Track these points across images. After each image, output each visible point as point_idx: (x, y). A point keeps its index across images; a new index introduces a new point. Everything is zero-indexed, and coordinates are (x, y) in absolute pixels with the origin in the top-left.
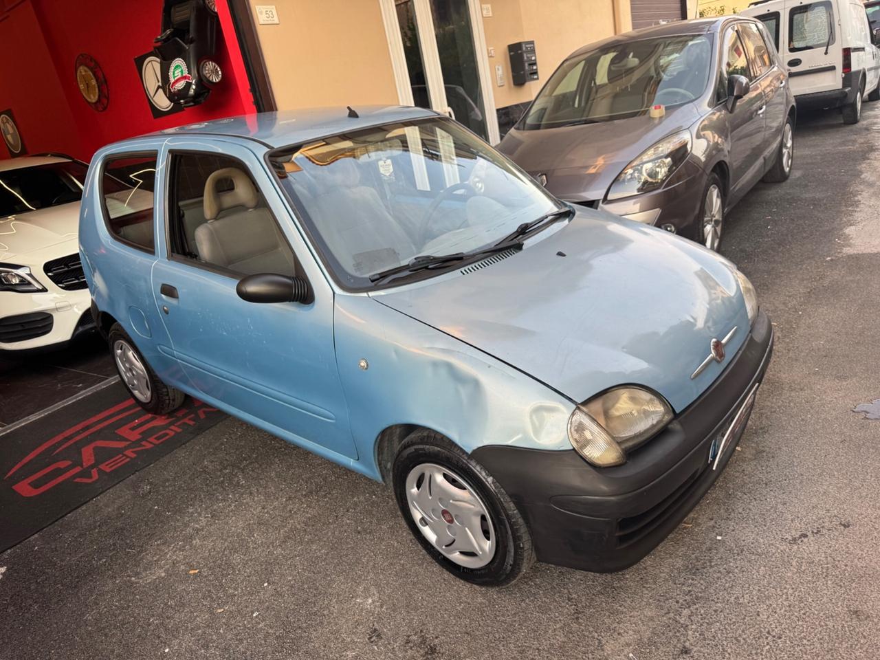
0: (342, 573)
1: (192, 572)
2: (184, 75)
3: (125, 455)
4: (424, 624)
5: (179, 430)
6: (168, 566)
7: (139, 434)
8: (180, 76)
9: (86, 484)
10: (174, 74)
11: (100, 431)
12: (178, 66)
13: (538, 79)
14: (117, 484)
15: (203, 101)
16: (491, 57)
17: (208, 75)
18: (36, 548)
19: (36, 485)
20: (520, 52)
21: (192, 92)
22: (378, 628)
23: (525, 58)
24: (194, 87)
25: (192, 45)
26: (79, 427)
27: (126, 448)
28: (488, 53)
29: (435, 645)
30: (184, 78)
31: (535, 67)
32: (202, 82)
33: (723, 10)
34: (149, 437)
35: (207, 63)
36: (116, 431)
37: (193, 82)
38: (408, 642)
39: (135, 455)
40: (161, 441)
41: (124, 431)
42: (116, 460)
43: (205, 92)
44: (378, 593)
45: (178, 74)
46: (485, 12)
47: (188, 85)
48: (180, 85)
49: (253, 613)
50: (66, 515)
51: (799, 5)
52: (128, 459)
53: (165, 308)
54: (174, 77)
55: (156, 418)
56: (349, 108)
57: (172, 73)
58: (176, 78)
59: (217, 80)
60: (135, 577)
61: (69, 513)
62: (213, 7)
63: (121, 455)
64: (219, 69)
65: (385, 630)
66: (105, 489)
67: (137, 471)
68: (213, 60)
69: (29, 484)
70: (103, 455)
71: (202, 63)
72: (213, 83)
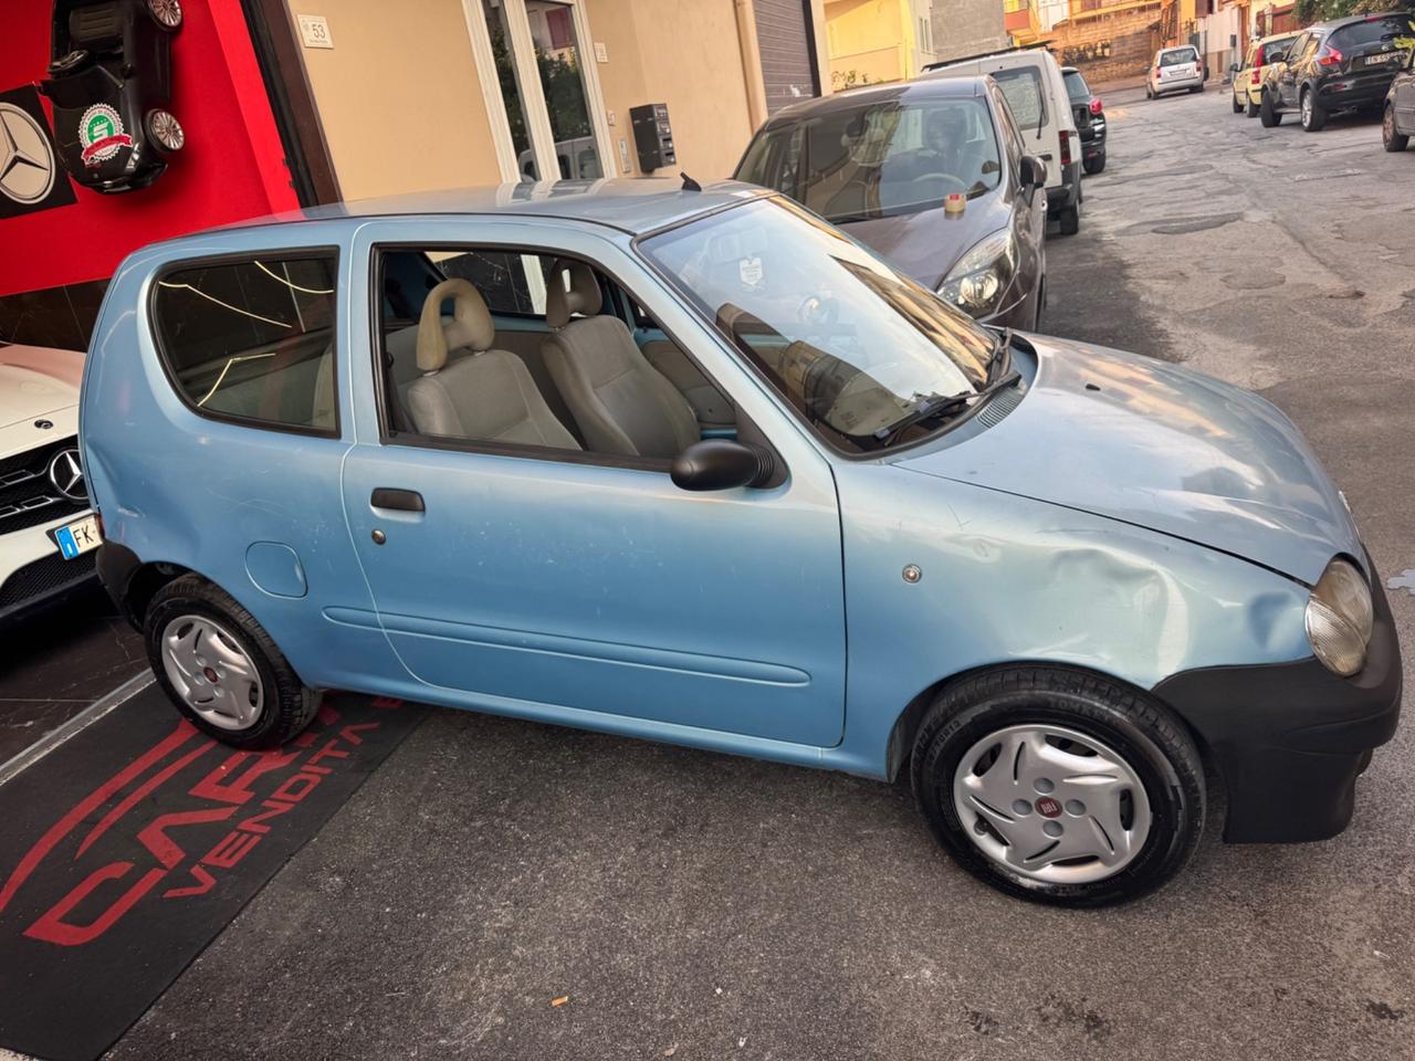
0: (841, 942)
1: (556, 1003)
2: (115, 134)
3: (242, 832)
4: (1046, 987)
5: (328, 771)
6: (497, 1004)
7: (245, 789)
8: (105, 135)
9: (197, 897)
10: (90, 130)
11: (153, 798)
12: (100, 119)
13: (675, 163)
14: (265, 885)
15: (149, 184)
16: (611, 125)
17: (161, 137)
18: (173, 1035)
19: (79, 918)
20: (650, 119)
21: (131, 166)
22: (977, 1010)
23: (659, 130)
24: (136, 157)
25: (128, 81)
26: (98, 797)
27: (237, 818)
28: (608, 120)
29: (1091, 1012)
30: (119, 139)
31: (670, 145)
32: (152, 150)
33: (853, 76)
34: (272, 792)
35: (158, 115)
36: (191, 792)
37: (136, 149)
38: (1045, 1019)
39: (268, 828)
40: (301, 795)
41: (206, 788)
42: (233, 843)
43: (155, 168)
44: (931, 957)
45: (101, 132)
46: (598, 54)
47: (125, 154)
48: (108, 152)
49: (735, 1042)
50: (192, 961)
51: (999, 70)
52: (256, 839)
53: (378, 532)
54: (92, 138)
55: (260, 757)
56: (683, 175)
57: (85, 131)
58: (95, 141)
59: (177, 147)
60: (444, 1037)
61: (197, 956)
62: (162, 15)
63: (234, 834)
64: (178, 127)
65: (992, 1010)
66: (247, 899)
67: (292, 855)
68: (168, 111)
69: (63, 920)
70: (197, 842)
71: (149, 114)
72: (171, 150)
